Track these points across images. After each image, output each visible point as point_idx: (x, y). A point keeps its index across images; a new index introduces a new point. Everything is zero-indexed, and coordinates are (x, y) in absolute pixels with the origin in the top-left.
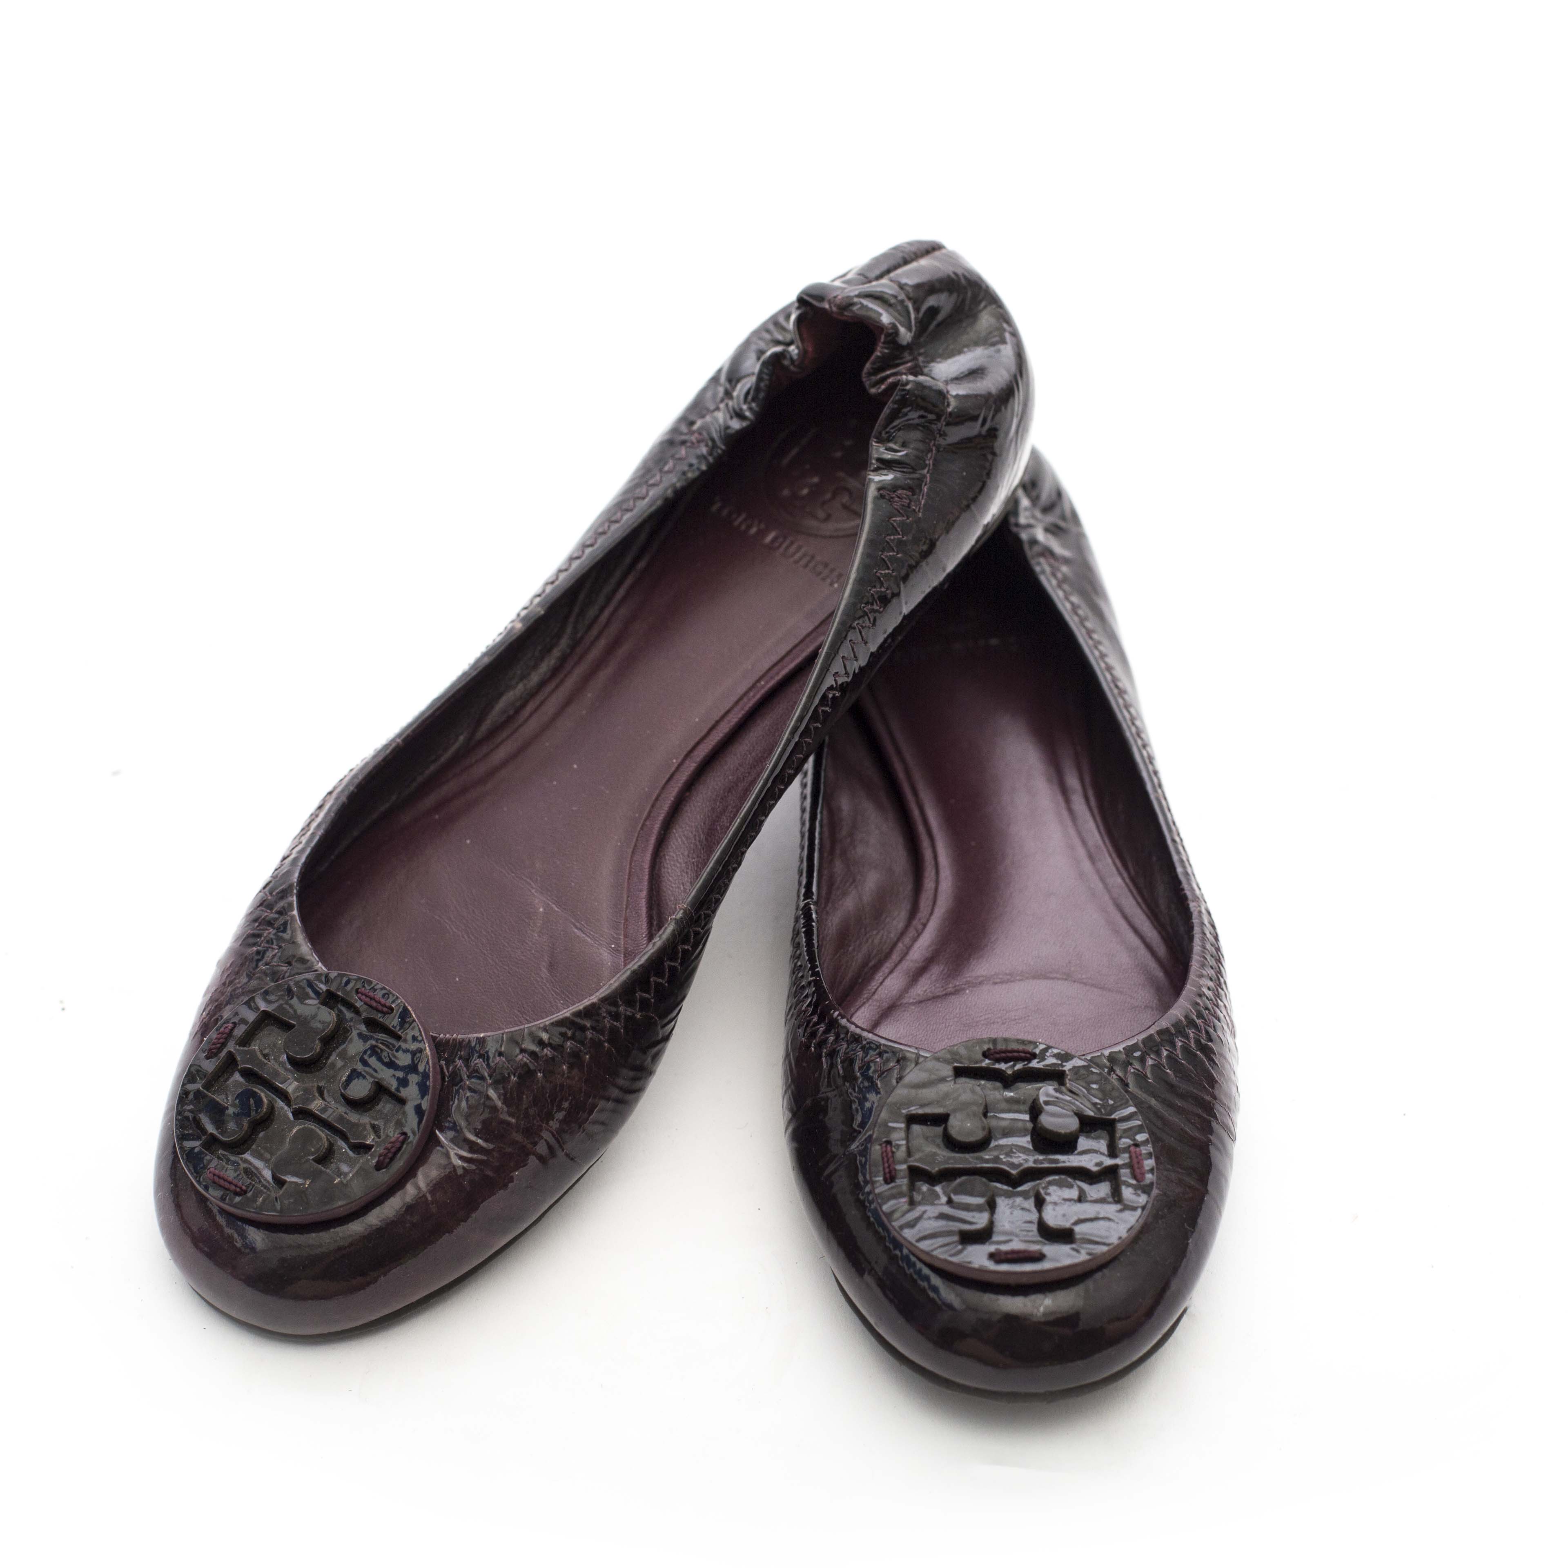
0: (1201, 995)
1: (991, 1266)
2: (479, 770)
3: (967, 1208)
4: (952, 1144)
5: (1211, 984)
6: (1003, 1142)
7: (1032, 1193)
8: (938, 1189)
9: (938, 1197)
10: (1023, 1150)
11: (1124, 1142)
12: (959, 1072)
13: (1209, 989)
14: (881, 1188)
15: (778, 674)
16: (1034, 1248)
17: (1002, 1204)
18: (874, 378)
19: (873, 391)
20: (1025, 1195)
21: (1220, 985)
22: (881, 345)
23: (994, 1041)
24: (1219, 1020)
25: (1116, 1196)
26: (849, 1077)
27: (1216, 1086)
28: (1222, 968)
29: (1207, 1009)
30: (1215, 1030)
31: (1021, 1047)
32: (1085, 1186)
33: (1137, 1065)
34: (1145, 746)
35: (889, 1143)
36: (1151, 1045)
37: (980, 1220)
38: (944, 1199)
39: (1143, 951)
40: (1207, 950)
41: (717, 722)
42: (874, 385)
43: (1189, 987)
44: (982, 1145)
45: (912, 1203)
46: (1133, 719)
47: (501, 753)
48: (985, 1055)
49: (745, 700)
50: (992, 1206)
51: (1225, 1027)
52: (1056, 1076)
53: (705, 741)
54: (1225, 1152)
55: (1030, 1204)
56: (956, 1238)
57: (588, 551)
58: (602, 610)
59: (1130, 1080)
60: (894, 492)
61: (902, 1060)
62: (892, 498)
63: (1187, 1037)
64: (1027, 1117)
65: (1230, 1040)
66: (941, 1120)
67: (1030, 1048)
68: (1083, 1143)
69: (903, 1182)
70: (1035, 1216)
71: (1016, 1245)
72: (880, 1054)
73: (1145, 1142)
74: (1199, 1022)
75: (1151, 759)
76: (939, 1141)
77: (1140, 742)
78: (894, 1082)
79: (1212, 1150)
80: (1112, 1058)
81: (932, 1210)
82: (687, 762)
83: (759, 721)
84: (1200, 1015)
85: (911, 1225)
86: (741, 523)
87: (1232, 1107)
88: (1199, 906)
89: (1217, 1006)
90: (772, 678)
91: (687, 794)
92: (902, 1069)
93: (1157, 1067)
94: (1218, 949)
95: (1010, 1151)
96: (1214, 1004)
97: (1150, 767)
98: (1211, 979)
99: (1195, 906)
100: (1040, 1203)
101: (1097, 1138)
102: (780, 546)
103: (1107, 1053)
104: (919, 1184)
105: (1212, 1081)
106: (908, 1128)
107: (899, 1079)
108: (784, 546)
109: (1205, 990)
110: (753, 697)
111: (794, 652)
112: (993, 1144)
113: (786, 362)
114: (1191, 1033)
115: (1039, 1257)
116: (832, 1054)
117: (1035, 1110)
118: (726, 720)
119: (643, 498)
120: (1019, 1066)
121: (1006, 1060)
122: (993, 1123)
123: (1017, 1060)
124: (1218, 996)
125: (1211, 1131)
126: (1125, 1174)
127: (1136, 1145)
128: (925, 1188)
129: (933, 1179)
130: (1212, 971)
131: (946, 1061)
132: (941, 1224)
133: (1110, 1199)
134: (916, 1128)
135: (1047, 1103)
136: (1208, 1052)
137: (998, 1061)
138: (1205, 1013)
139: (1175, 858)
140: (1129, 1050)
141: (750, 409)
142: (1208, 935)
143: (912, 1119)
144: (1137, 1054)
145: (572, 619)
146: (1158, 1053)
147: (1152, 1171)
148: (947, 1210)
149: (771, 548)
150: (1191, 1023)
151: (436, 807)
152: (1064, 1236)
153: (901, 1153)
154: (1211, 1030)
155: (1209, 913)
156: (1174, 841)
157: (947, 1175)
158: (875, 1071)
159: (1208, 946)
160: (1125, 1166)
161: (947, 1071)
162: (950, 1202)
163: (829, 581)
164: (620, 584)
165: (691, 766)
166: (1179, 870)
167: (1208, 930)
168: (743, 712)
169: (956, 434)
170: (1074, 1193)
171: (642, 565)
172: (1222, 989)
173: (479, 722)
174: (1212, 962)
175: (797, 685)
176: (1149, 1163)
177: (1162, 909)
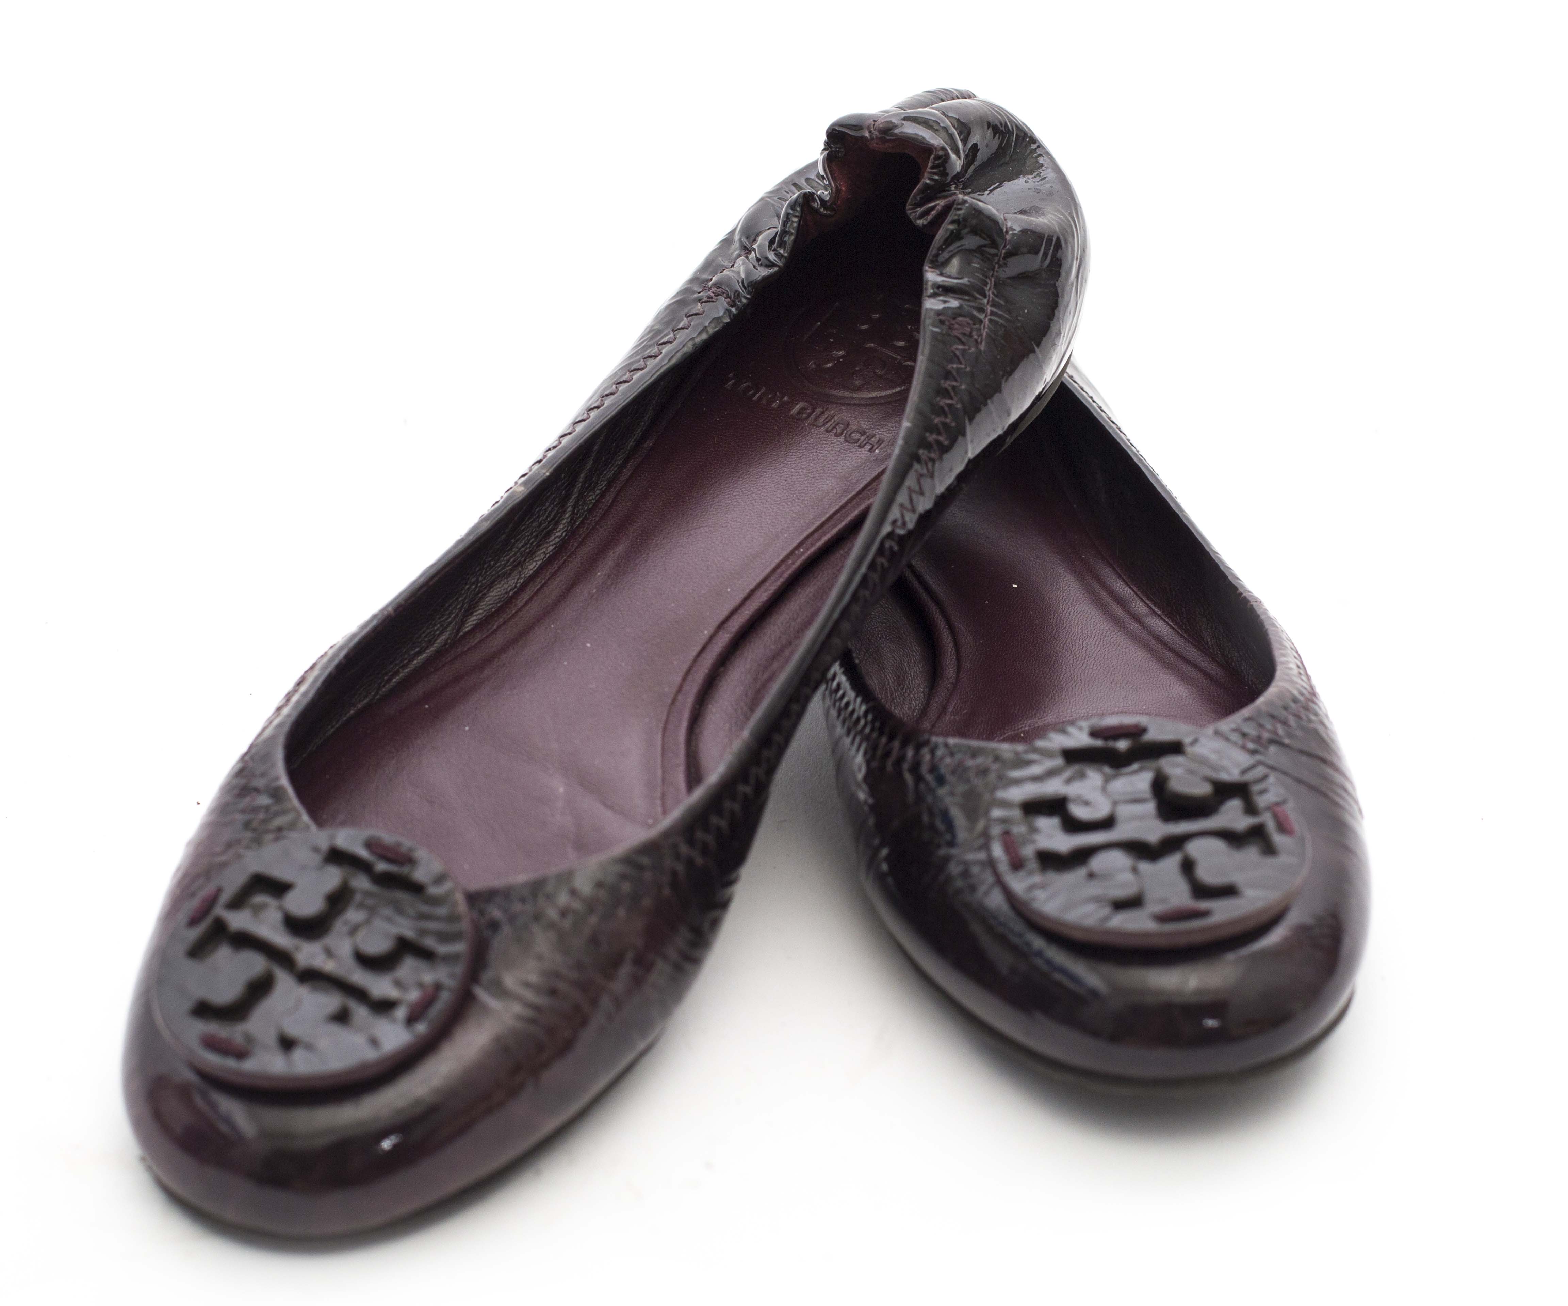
2: (476, 657)
4: (1075, 826)
7: (1177, 858)
11: (1261, 802)
12: (1068, 757)
15: (819, 539)
18: (920, 210)
19: (920, 222)
22: (929, 170)
25: (1270, 851)
31: (1129, 722)
35: (1007, 833)
37: (1130, 889)
41: (752, 592)
42: (921, 216)
44: (1109, 821)
47: (498, 640)
48: (1095, 736)
49: (783, 567)
53: (739, 611)
55: (1176, 869)
57: (593, 414)
58: (603, 495)
60: (954, 319)
62: (953, 325)
66: (1057, 806)
68: (1222, 805)
69: (1033, 866)
70: (1187, 881)
73: (1285, 801)
82: (721, 633)
83: (799, 590)
86: (760, 398)
90: (812, 545)
91: (722, 669)
92: (1001, 765)
100: (1188, 866)
101: (1233, 801)
102: (809, 416)
106: (1025, 817)
108: (813, 416)
110: (793, 563)
111: (835, 517)
113: (816, 205)
115: (1206, 913)
117: (1159, 783)
118: (762, 589)
119: (656, 357)
120: (1130, 743)
121: (1115, 738)
123: (1127, 736)
126: (1273, 830)
127: (1276, 804)
133: (1264, 855)
137: (1107, 739)
141: (778, 255)
143: (1027, 808)
145: (571, 503)
149: (797, 420)
151: (427, 697)
152: (1228, 891)
163: (868, 447)
164: (623, 466)
165: (724, 638)
168: (782, 580)
169: (1017, 266)
171: (649, 443)
173: (469, 612)
175: (842, 552)
177: (1209, 640)
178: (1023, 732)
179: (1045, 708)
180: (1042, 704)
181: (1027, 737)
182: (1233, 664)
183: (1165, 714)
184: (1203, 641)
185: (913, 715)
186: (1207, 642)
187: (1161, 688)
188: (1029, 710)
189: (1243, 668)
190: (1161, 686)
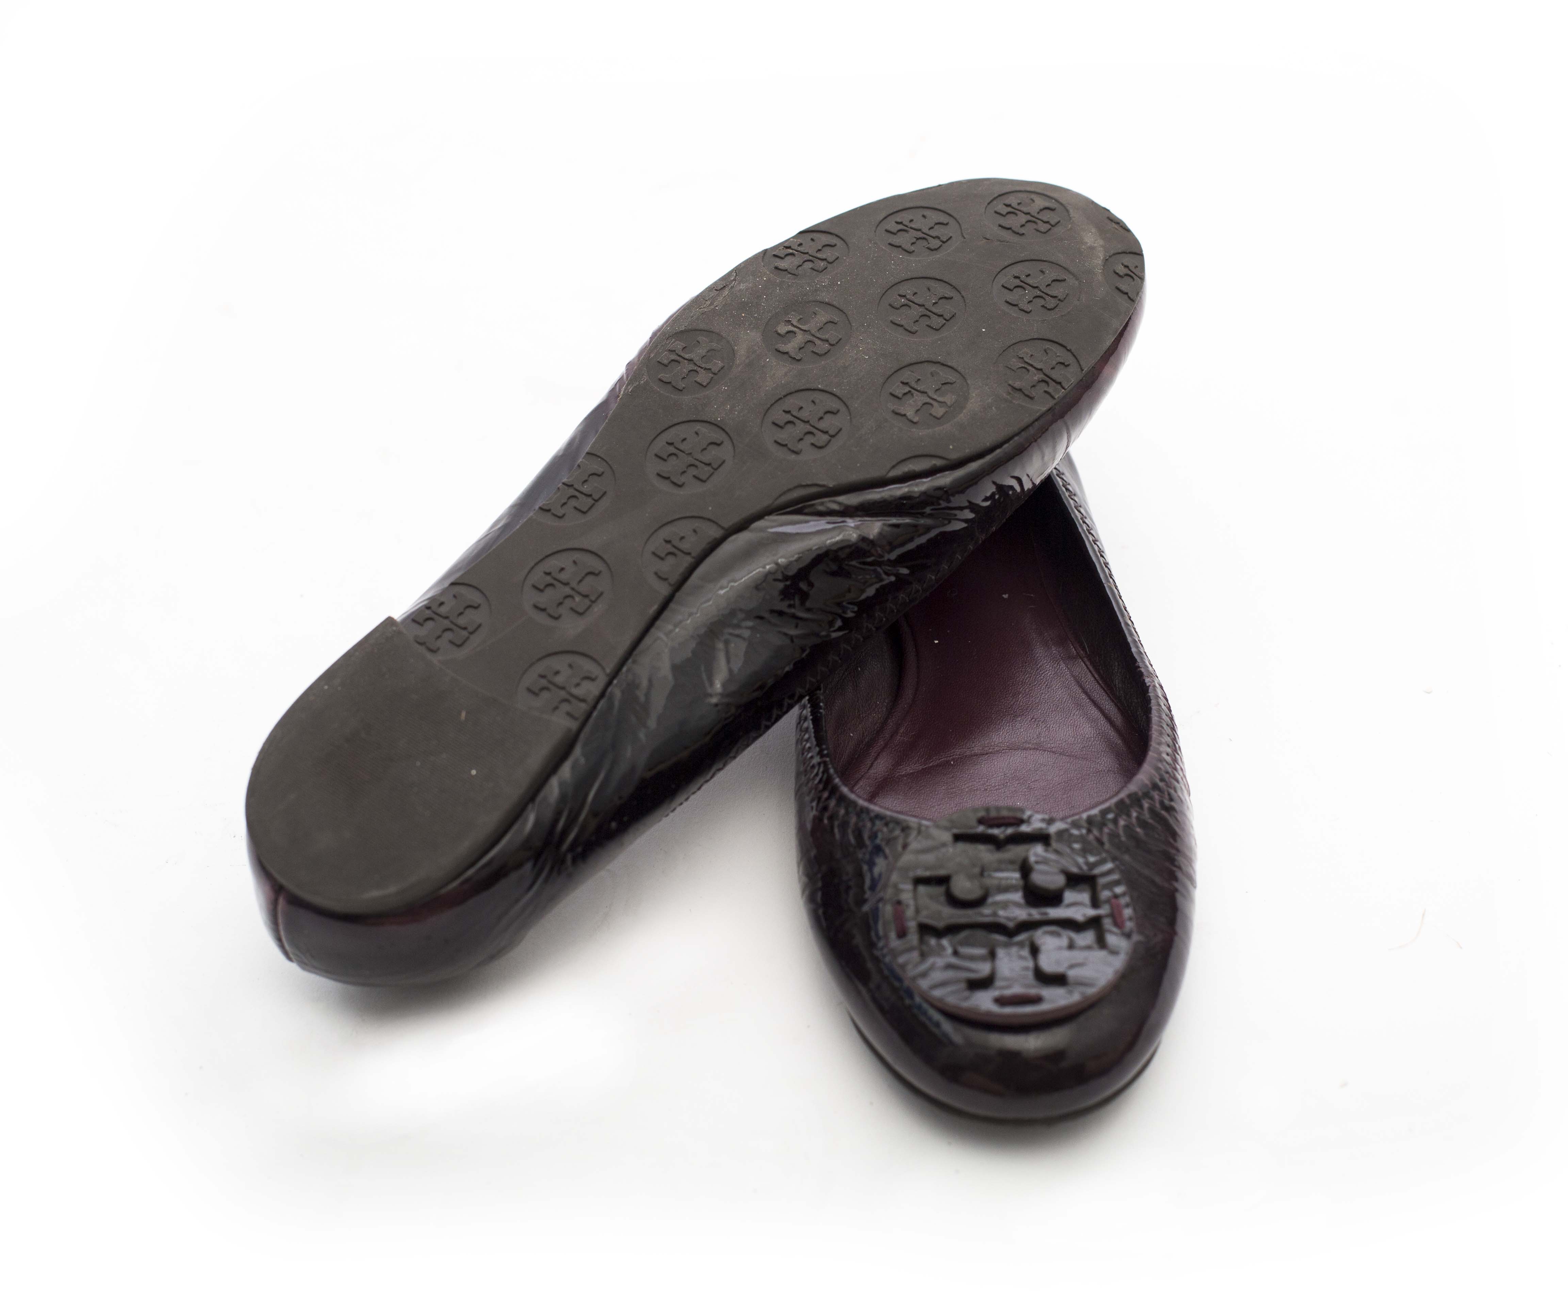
0: (1161, 760)
1: (995, 1009)
3: (972, 958)
4: (954, 902)
5: (1169, 750)
6: (1000, 898)
7: (1027, 943)
8: (945, 942)
9: (943, 948)
10: (1017, 904)
11: (1105, 894)
12: (958, 838)
13: (1168, 754)
14: (895, 942)
16: (1033, 991)
17: (1001, 953)
20: (1021, 944)
21: (1176, 750)
23: (987, 810)
24: (1178, 781)
25: (1101, 943)
26: (861, 844)
27: (1178, 839)
28: (1176, 735)
29: (1167, 773)
30: (1176, 791)
31: (1011, 814)
32: (1073, 935)
33: (1111, 826)
34: (1095, 541)
35: (899, 903)
36: (1122, 808)
37: (984, 969)
38: (950, 950)
39: (1102, 721)
40: (1163, 720)
43: (1151, 754)
44: (979, 902)
45: (923, 956)
46: (1083, 518)
48: (981, 821)
50: (992, 955)
51: (1183, 787)
52: (1043, 838)
54: (1188, 897)
55: (1026, 952)
56: (963, 985)
59: (1105, 839)
61: (905, 829)
63: (1152, 798)
64: (1017, 875)
65: (1187, 798)
66: (943, 881)
67: (1019, 815)
68: (1069, 896)
69: (913, 938)
70: (1030, 964)
71: (1016, 990)
72: (886, 824)
73: (1124, 894)
74: (1161, 784)
75: (1101, 551)
76: (942, 898)
77: (1091, 538)
78: (900, 848)
79: (1178, 896)
80: (1090, 821)
81: (940, 962)
84: (1162, 779)
85: (924, 975)
87: (1193, 858)
88: (1154, 681)
89: (1176, 769)
92: (907, 836)
93: (1127, 827)
94: (1172, 719)
95: (1005, 905)
96: (1173, 768)
97: (1101, 559)
98: (1169, 746)
99: (1149, 682)
100: (1035, 951)
101: (1080, 891)
103: (1085, 816)
104: (927, 938)
105: (1174, 835)
106: (915, 890)
107: (905, 846)
109: (1164, 756)
112: (990, 900)
114: (1156, 795)
115: (1037, 1000)
116: (844, 825)
117: (1025, 869)
120: (1010, 831)
121: (998, 826)
122: (988, 882)
123: (1008, 825)
124: (1175, 760)
125: (1176, 879)
126: (1107, 923)
127: (1116, 896)
128: (933, 941)
129: (939, 933)
130: (1169, 738)
131: (946, 829)
132: (950, 974)
133: (1095, 946)
134: (922, 889)
135: (1037, 862)
136: (1170, 809)
137: (991, 826)
138: (1166, 776)
139: (1129, 639)
140: (1104, 813)
142: (1163, 707)
143: (919, 881)
144: (1110, 816)
146: (1129, 815)
147: (1130, 919)
148: (954, 960)
150: (1155, 787)
152: (1059, 980)
153: (910, 912)
154: (1172, 791)
155: (1162, 687)
156: (1127, 624)
157: (952, 930)
158: (882, 840)
159: (1164, 717)
160: (1107, 916)
161: (947, 837)
162: (956, 953)
166: (1134, 650)
167: (1162, 702)
170: (1064, 942)
172: (1178, 754)
174: (1169, 731)
176: (1128, 912)
177: (1117, 683)
178: (953, 760)
179: (974, 738)
180: (973, 735)
181: (955, 765)
182: (1132, 708)
183: (1067, 754)
184: (1113, 683)
185: (874, 728)
186: (1116, 684)
187: (1070, 729)
188: (962, 739)
189: (1138, 713)
190: (1070, 727)
